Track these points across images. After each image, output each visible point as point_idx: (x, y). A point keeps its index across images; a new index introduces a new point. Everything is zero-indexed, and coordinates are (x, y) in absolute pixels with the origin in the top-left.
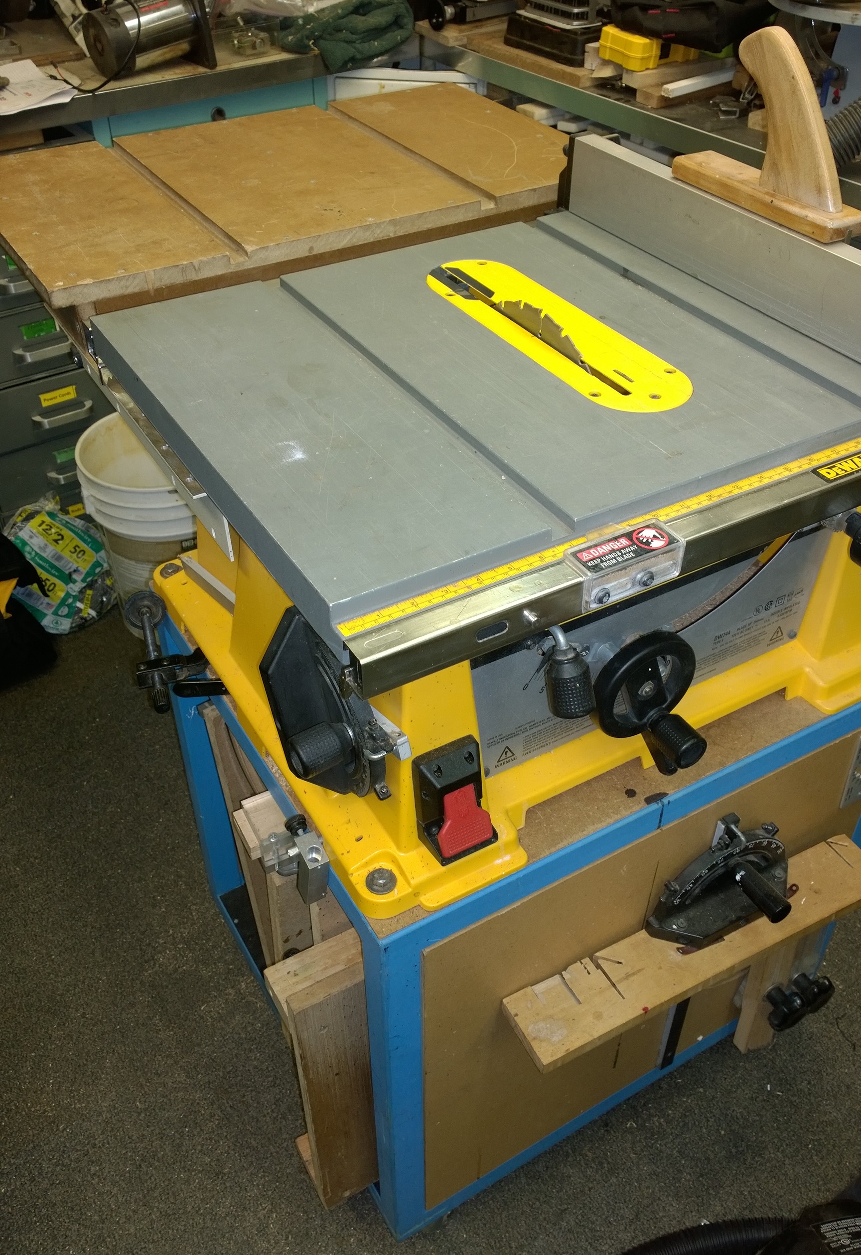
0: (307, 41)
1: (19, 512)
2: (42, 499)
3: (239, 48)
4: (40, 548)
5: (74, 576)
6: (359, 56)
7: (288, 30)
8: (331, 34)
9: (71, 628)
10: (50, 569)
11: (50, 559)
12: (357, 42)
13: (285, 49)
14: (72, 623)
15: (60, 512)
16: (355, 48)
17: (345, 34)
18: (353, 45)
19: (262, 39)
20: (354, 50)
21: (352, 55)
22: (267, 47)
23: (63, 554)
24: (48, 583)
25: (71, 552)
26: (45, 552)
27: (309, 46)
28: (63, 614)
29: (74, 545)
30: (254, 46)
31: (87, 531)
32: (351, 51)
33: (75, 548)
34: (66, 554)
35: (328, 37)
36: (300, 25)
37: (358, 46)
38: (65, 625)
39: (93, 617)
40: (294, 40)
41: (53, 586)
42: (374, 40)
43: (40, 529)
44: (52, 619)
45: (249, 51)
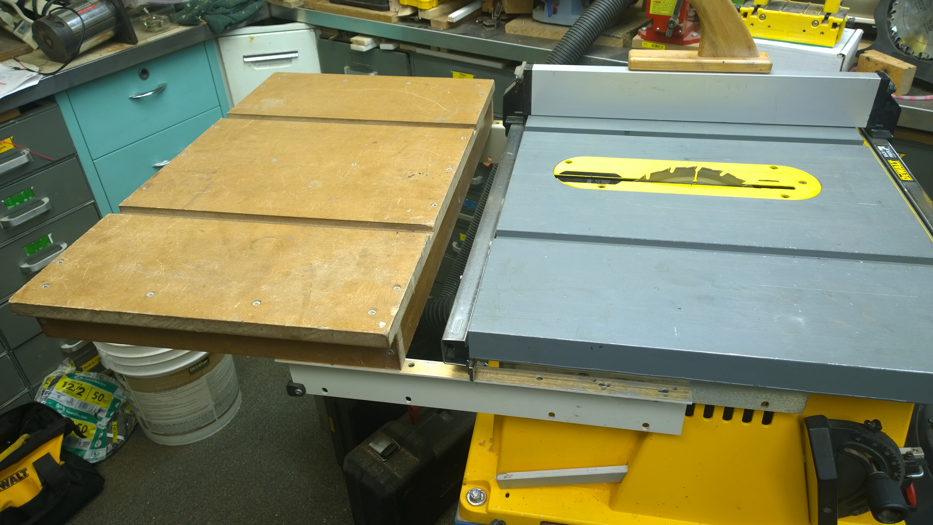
0: (197, 17)
1: (45, 381)
2: (60, 366)
3: (149, 27)
4: (68, 402)
5: (99, 415)
6: (234, 22)
7: (181, 12)
8: (212, 11)
9: (107, 454)
10: (80, 416)
11: (78, 408)
12: (231, 13)
13: (182, 23)
14: (107, 450)
15: (76, 371)
16: (231, 17)
17: (221, 10)
18: (229, 15)
19: (164, 20)
20: (229, 18)
21: (229, 22)
22: (169, 25)
23: (87, 401)
24: (81, 427)
25: (92, 398)
26: (72, 404)
27: (199, 20)
28: (99, 445)
29: (94, 393)
30: (160, 25)
31: (101, 379)
32: (228, 20)
33: (95, 394)
34: (89, 400)
35: (210, 12)
36: (189, 8)
37: (232, 15)
38: (102, 453)
39: (122, 441)
40: (187, 17)
41: (85, 428)
42: (241, 10)
43: (65, 388)
44: (91, 452)
45: (157, 29)
